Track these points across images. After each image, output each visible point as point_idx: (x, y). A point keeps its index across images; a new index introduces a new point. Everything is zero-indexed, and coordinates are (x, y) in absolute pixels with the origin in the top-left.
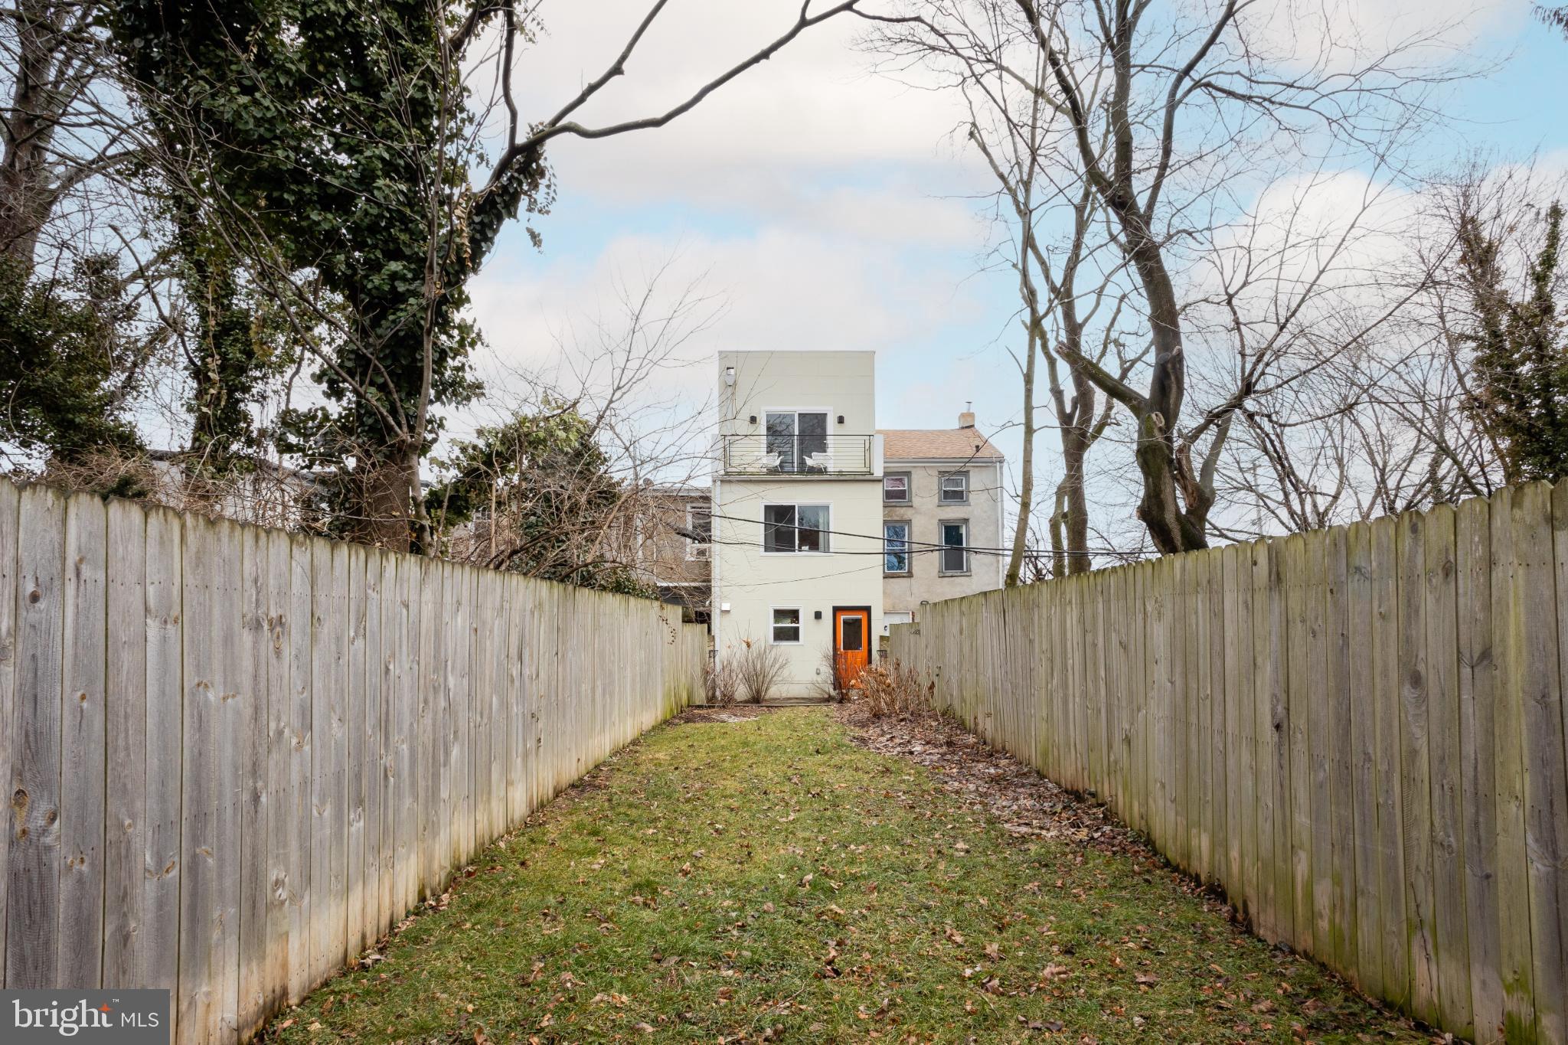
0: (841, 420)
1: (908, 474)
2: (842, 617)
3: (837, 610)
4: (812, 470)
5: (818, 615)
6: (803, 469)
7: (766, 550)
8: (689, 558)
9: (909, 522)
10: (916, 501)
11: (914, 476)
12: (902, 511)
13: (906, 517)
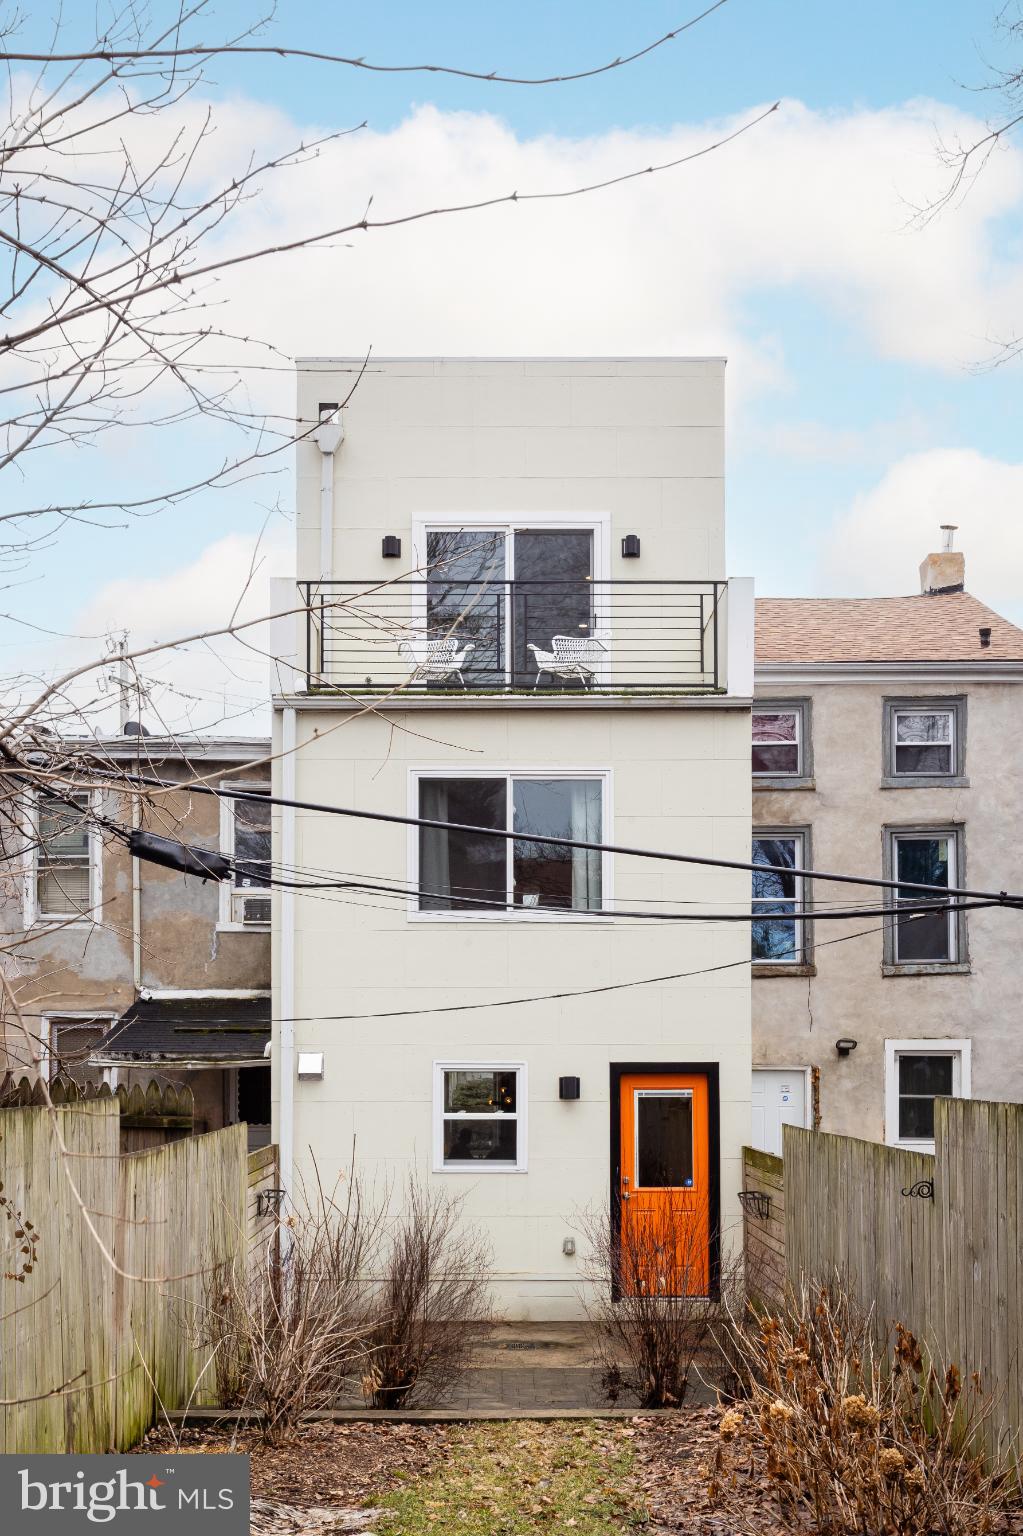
0: (631, 548)
1: (803, 703)
2: (636, 1094)
3: (621, 1073)
4: (553, 683)
5: (569, 1089)
6: (526, 677)
7: (425, 903)
8: (225, 924)
9: (805, 831)
10: (825, 775)
11: (819, 711)
12: (787, 801)
13: (798, 818)
